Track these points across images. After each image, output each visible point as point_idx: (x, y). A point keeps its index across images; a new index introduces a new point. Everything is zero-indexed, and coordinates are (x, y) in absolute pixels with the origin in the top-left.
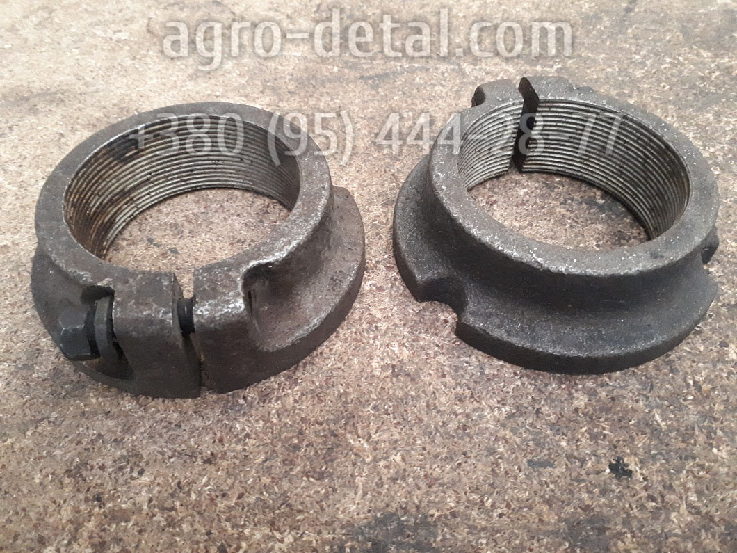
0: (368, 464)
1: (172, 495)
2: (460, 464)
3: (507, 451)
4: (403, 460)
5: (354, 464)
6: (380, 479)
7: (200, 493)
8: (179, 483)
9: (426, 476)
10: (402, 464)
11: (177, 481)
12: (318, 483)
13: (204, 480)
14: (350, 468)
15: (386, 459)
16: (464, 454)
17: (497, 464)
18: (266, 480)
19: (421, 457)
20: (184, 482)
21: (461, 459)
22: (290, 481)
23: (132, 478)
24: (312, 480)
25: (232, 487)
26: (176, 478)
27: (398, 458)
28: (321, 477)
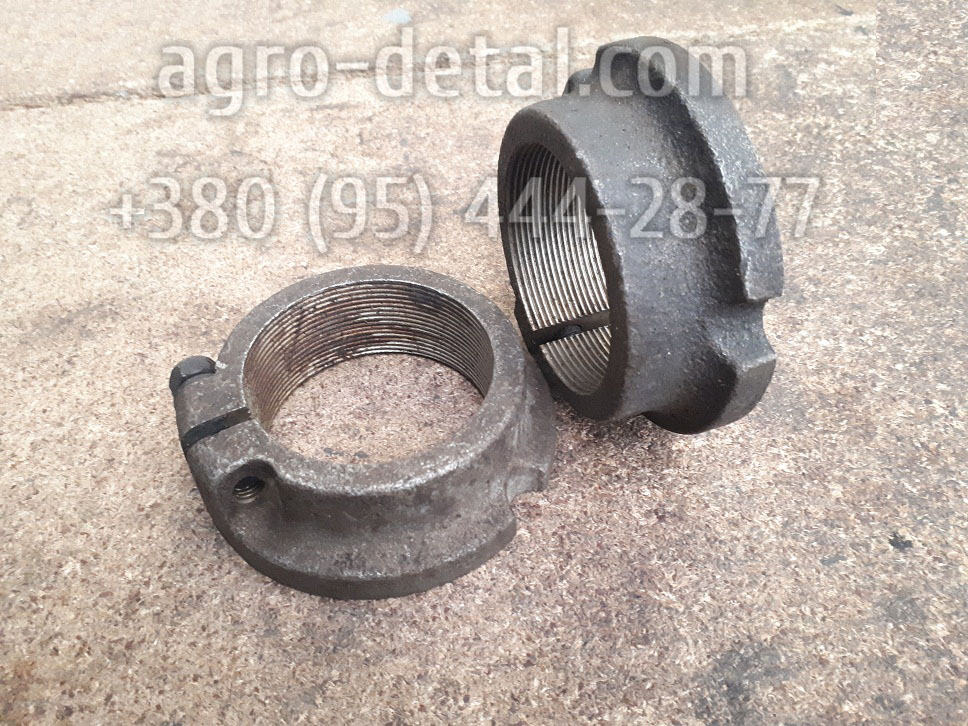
0: (684, 613)
1: (513, 710)
2: (765, 585)
3: (799, 558)
4: (713, 598)
5: (671, 618)
6: (703, 623)
7: (539, 698)
8: (512, 696)
9: (741, 606)
10: (714, 603)
11: (508, 695)
12: (648, 647)
13: (536, 683)
14: (669, 622)
15: (696, 602)
16: (764, 573)
17: (797, 574)
18: (596, 662)
19: (728, 590)
20: (516, 693)
21: (762, 580)
22: (620, 655)
23: (461, 708)
24: (639, 646)
25: (567, 680)
26: (506, 691)
27: (708, 599)
28: (646, 640)
